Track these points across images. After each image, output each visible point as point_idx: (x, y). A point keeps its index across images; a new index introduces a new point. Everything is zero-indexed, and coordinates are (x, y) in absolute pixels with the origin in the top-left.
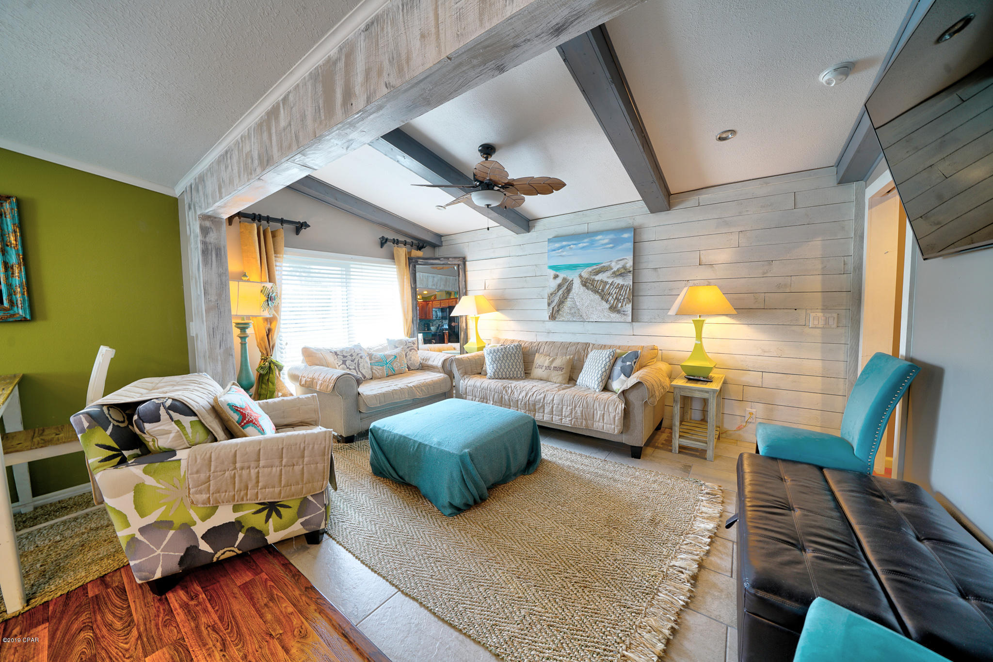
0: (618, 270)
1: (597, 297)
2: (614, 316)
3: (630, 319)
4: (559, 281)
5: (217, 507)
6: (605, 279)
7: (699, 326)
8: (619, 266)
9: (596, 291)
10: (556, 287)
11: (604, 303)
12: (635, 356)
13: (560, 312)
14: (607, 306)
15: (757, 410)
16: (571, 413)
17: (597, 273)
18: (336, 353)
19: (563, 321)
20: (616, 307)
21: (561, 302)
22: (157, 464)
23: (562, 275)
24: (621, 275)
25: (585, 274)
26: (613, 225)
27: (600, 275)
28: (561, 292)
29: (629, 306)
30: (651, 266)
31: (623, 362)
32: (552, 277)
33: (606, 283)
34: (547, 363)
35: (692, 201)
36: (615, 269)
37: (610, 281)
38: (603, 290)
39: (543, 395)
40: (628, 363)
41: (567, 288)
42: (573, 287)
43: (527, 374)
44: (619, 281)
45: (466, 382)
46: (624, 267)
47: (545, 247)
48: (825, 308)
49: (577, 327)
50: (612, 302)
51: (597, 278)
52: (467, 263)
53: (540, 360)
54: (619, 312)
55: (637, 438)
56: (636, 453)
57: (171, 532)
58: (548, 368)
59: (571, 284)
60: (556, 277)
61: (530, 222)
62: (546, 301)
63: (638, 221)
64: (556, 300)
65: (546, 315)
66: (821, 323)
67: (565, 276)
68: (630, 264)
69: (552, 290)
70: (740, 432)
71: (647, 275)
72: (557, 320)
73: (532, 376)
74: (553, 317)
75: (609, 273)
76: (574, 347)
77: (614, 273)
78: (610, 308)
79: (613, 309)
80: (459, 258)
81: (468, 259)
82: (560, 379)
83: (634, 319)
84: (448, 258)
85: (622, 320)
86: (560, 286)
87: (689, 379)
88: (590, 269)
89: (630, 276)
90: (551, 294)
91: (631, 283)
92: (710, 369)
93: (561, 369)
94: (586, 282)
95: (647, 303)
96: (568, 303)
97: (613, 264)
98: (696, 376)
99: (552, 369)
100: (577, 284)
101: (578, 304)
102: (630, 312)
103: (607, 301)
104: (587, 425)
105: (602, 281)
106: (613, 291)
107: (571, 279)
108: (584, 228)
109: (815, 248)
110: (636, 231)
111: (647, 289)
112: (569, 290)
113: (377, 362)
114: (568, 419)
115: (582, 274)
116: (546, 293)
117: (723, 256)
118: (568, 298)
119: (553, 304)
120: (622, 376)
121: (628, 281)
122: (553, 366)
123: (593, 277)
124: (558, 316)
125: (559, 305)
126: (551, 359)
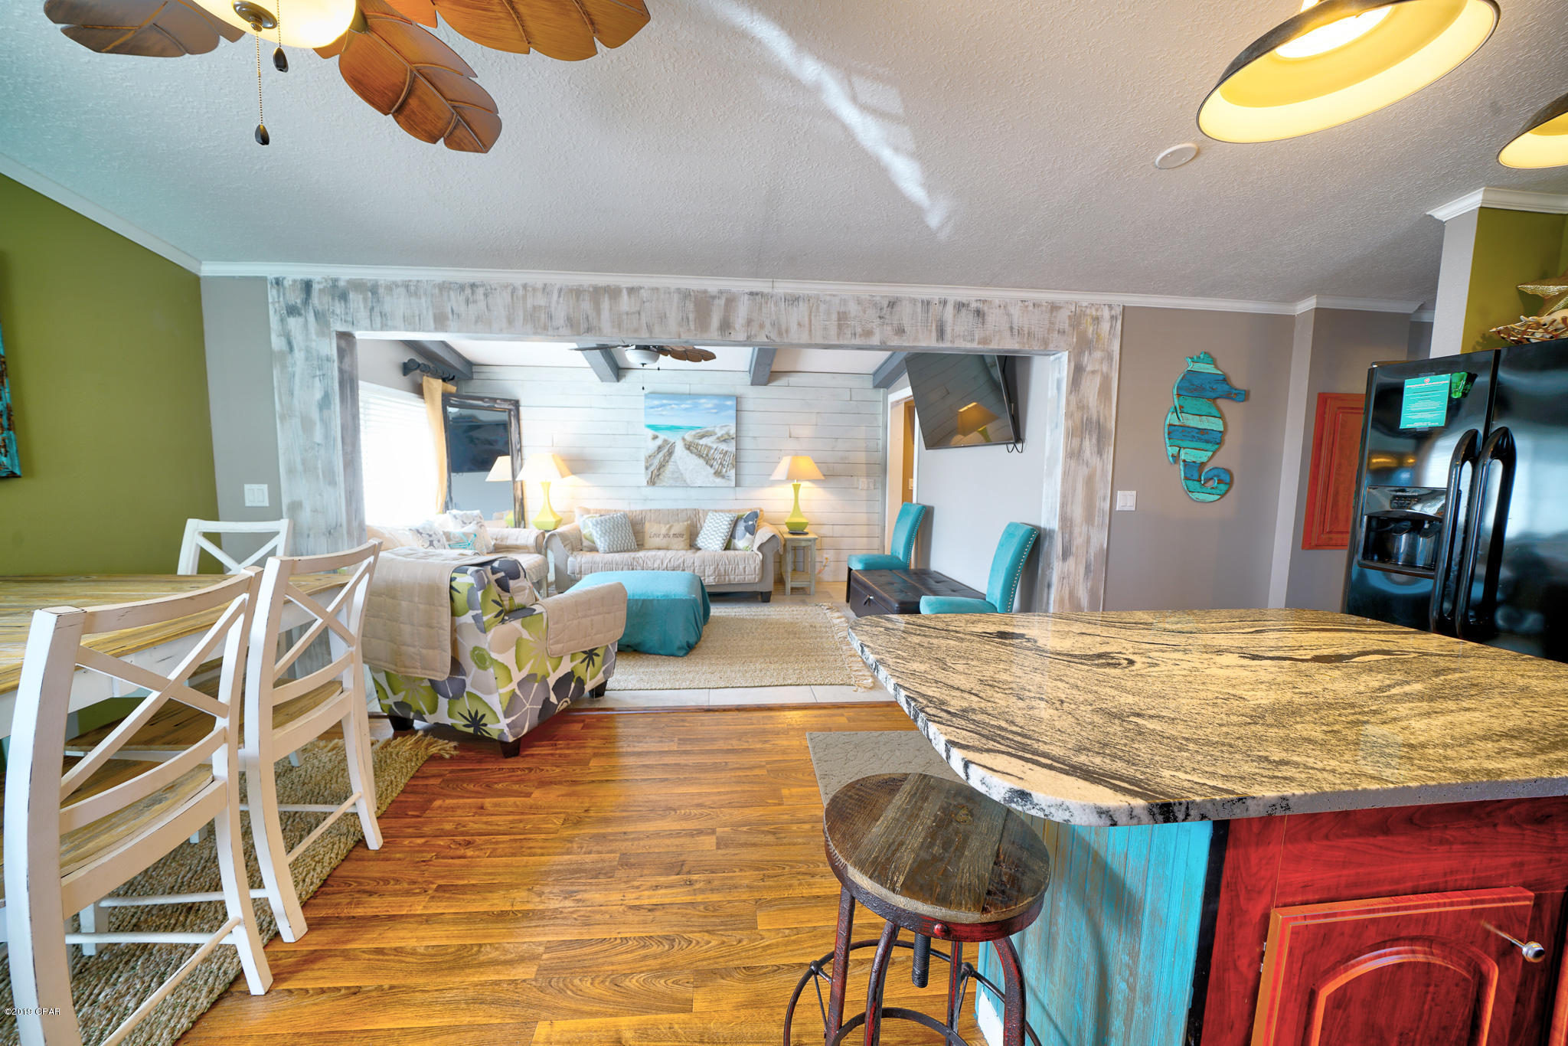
0: (722, 436)
1: (701, 461)
2: (719, 481)
3: (733, 484)
4: (659, 442)
5: (562, 657)
6: (710, 444)
7: (796, 488)
8: (723, 432)
9: (700, 456)
10: (656, 448)
11: (709, 468)
12: (755, 515)
13: (661, 477)
14: (713, 471)
15: (829, 555)
16: (715, 572)
17: (702, 437)
18: (418, 531)
19: (664, 486)
20: (720, 473)
21: (662, 466)
22: (528, 618)
23: (662, 436)
24: (725, 441)
25: (689, 436)
26: (716, 390)
27: (704, 439)
28: (661, 455)
29: (733, 472)
30: (751, 434)
31: (744, 522)
32: (651, 437)
33: (710, 448)
34: (664, 531)
35: (783, 381)
36: (719, 435)
37: (715, 447)
38: (707, 455)
39: (681, 560)
40: (750, 523)
41: (669, 450)
42: (676, 450)
43: (640, 546)
44: (723, 447)
45: (579, 559)
46: (728, 434)
47: (642, 403)
48: (868, 476)
49: (680, 493)
50: (716, 467)
51: (703, 442)
52: (521, 408)
53: (650, 528)
54: (723, 477)
55: (768, 586)
56: (765, 598)
57: (536, 684)
58: (667, 536)
59: (673, 446)
60: (655, 438)
61: (621, 371)
62: (643, 464)
63: (738, 390)
64: (656, 462)
65: (643, 479)
66: (866, 486)
67: (666, 438)
68: (733, 431)
69: (650, 452)
70: (820, 575)
71: (747, 443)
72: (656, 485)
73: (647, 546)
74: (652, 482)
75: (715, 437)
76: (684, 513)
77: (718, 438)
78: (715, 473)
79: (718, 474)
80: (510, 400)
81: (522, 403)
82: (682, 545)
83: (737, 485)
84: (494, 400)
85: (726, 485)
86: (660, 448)
87: (792, 533)
88: (694, 433)
89: (734, 442)
90: (650, 456)
91: (734, 450)
92: (807, 524)
93: (681, 535)
94: (690, 446)
95: (747, 468)
96: (670, 467)
97: (717, 430)
98: (797, 530)
99: (672, 536)
100: (680, 449)
101: (681, 468)
102: (733, 478)
103: (712, 466)
104: (729, 580)
105: (706, 446)
106: (718, 456)
107: (673, 441)
108: (685, 389)
109: (860, 432)
110: (738, 399)
111: (748, 456)
112: (670, 453)
113: (458, 543)
114: (712, 578)
115: (685, 437)
116: (643, 455)
117: (805, 432)
118: (670, 463)
119: (652, 468)
120: (748, 535)
121: (731, 447)
122: (671, 533)
123: (697, 441)
124: (658, 481)
125: (660, 469)
126: (668, 526)
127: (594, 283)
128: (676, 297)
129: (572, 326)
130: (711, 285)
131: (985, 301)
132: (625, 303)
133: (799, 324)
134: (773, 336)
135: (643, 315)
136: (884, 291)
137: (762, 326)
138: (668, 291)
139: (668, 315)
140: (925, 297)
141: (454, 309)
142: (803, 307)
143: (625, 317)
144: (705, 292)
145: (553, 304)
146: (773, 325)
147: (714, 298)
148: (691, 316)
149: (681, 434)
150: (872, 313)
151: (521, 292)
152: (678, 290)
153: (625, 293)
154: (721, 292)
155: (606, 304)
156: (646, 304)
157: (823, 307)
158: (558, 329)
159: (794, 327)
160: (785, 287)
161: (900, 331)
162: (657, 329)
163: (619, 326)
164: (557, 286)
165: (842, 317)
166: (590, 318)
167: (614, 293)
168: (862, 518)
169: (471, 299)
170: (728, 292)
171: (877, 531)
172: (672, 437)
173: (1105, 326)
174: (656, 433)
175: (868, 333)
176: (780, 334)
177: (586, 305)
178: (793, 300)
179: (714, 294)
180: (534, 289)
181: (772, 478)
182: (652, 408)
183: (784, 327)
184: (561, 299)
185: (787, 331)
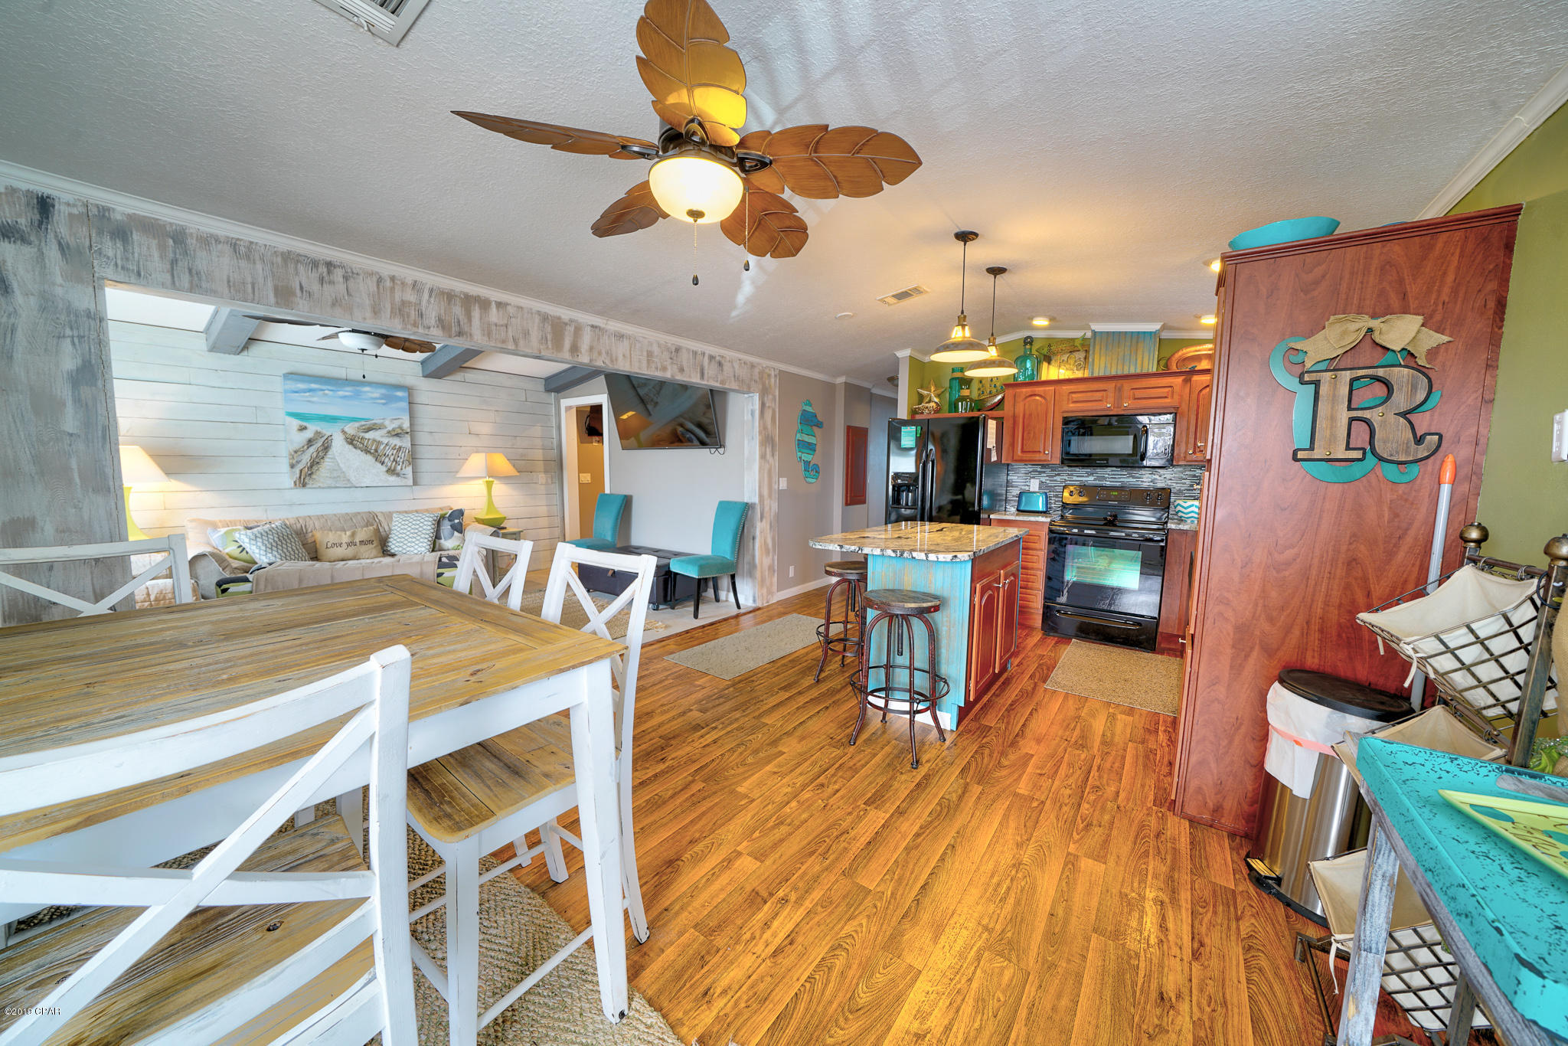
0: (394, 430)
1: (369, 458)
2: (393, 480)
3: (411, 482)
4: (308, 434)
6: (378, 438)
7: (489, 485)
8: (395, 424)
9: (367, 451)
10: (304, 442)
11: (379, 465)
12: (457, 513)
13: (314, 476)
14: (385, 469)
17: (368, 430)
19: (320, 487)
20: (394, 470)
21: (314, 463)
24: (397, 435)
25: (351, 429)
26: (382, 380)
28: (312, 449)
29: (410, 469)
30: (426, 429)
31: (449, 520)
32: (296, 428)
33: (379, 443)
34: (345, 538)
35: (459, 376)
36: (390, 428)
37: (385, 441)
38: (376, 451)
40: (456, 521)
41: (323, 445)
42: (333, 444)
44: (396, 442)
46: (400, 427)
47: (278, 385)
48: (546, 472)
49: (346, 495)
50: (389, 464)
51: (370, 435)
54: (398, 475)
58: (350, 544)
59: (329, 439)
60: (303, 429)
62: (285, 461)
63: (409, 381)
64: (306, 459)
65: (287, 479)
66: (544, 481)
67: (319, 429)
68: (406, 425)
69: (296, 446)
71: (423, 438)
72: (308, 486)
74: (302, 482)
75: (385, 431)
77: (389, 432)
78: (387, 471)
79: (391, 471)
82: (374, 552)
83: (415, 483)
85: (403, 484)
86: (310, 442)
88: (357, 425)
89: (408, 437)
90: (296, 452)
91: (409, 446)
93: (371, 542)
94: (352, 440)
95: (425, 466)
96: (327, 464)
97: (387, 423)
99: (358, 544)
100: (338, 444)
101: (342, 465)
102: (410, 475)
103: (383, 463)
105: (374, 440)
106: (389, 452)
107: (329, 434)
108: (340, 373)
109: (537, 431)
110: (409, 390)
111: (423, 452)
112: (326, 447)
115: (346, 429)
116: (284, 450)
117: (485, 429)
118: (326, 460)
119: (300, 466)
120: (456, 533)
121: (406, 442)
122: (357, 540)
123: (362, 434)
124: (311, 482)
125: (311, 467)
126: (348, 533)
127: (465, 290)
128: (537, 319)
129: (443, 328)
130: (565, 313)
131: (723, 357)
132: (494, 315)
133: (624, 356)
134: (608, 362)
135: (510, 330)
136: (674, 340)
137: (600, 353)
138: (530, 312)
139: (531, 332)
140: (695, 349)
141: (303, 284)
142: (626, 343)
143: (494, 328)
144: (559, 318)
145: (424, 303)
146: (607, 353)
147: (566, 324)
148: (549, 337)
149: (339, 426)
150: (666, 355)
151: (388, 284)
152: (539, 313)
153: (493, 305)
154: (571, 321)
155: (476, 313)
156: (513, 320)
157: (638, 345)
158: (429, 328)
159: (621, 357)
160: (614, 326)
161: (682, 370)
162: (521, 343)
163: (489, 335)
164: (428, 286)
165: (650, 354)
166: (462, 323)
167: (485, 304)
168: (543, 510)
169: (326, 278)
170: (576, 321)
171: (557, 521)
172: (327, 429)
173: (773, 380)
174: (304, 424)
175: (664, 369)
176: (612, 361)
177: (458, 310)
178: (620, 336)
179: (567, 321)
180: (403, 284)
181: (459, 475)
182: (296, 392)
183: (614, 356)
184: (432, 300)
185: (616, 360)
